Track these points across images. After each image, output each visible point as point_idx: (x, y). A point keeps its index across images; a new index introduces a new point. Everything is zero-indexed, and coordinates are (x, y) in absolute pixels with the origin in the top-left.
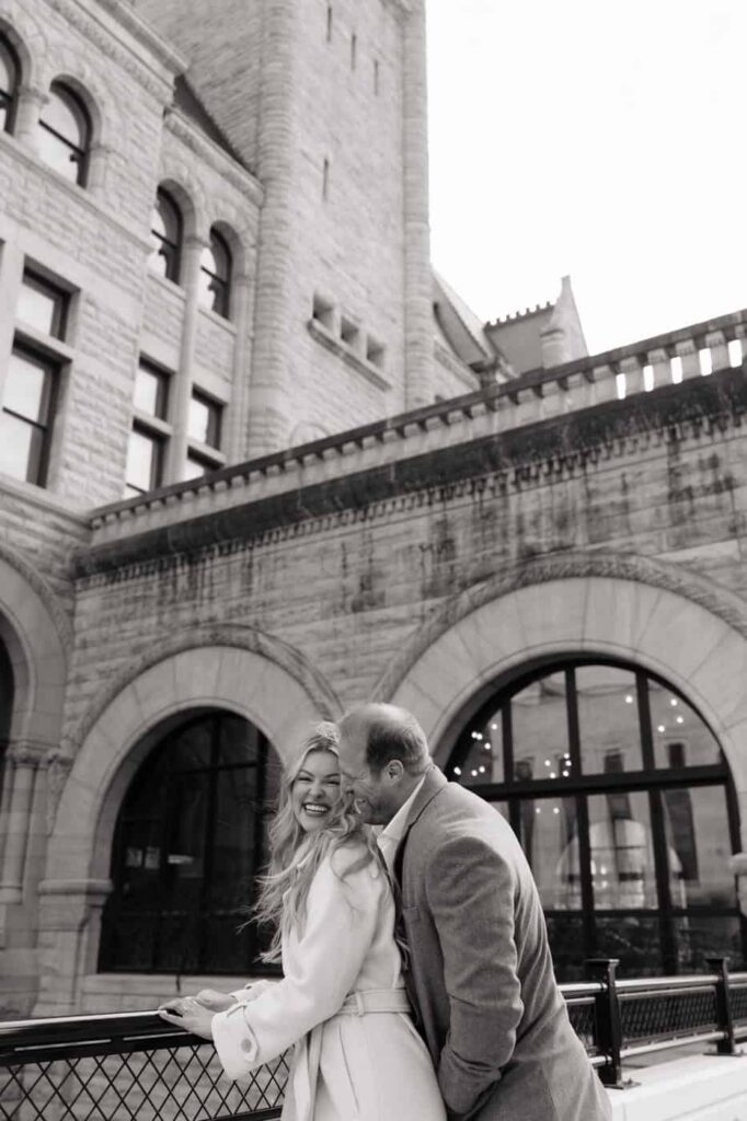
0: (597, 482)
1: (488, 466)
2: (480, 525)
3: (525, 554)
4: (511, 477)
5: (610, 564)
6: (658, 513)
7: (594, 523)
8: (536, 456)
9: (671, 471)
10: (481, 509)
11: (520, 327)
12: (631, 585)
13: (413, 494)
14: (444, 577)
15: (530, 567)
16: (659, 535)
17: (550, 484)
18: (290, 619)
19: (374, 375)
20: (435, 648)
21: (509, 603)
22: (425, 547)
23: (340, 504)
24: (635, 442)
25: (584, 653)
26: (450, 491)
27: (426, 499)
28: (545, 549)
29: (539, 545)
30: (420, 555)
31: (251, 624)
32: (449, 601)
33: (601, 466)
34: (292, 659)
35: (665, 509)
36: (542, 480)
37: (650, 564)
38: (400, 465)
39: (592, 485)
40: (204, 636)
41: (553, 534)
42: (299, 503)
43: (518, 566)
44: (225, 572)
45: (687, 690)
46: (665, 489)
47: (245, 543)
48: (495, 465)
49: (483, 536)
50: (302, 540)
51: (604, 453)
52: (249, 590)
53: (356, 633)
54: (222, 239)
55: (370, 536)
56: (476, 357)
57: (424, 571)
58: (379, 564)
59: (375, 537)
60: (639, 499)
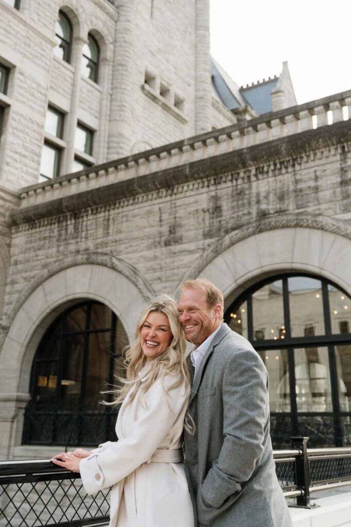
0: (301, 175)
1: (240, 165)
2: (236, 198)
3: (260, 215)
4: (253, 172)
5: (308, 220)
6: (334, 192)
7: (299, 197)
8: (267, 160)
9: (342, 169)
10: (237, 190)
11: (259, 89)
12: (320, 232)
13: (199, 181)
14: (215, 227)
15: (263, 222)
16: (335, 205)
17: (275, 176)
18: (130, 249)
19: (178, 115)
20: (210, 267)
21: (252, 241)
22: (205, 210)
23: (158, 186)
24: (322, 153)
25: (292, 269)
26: (219, 179)
27: (206, 184)
28: (272, 212)
29: (268, 209)
30: (203, 214)
31: (108, 252)
32: (218, 241)
33: (303, 166)
34: (132, 272)
35: (338, 190)
36: (270, 174)
37: (330, 221)
38: (192, 165)
39: (298, 177)
40: (82, 259)
41: (276, 204)
42: (135, 185)
43: (256, 221)
44: (94, 224)
46: (339, 179)
47: (105, 207)
48: (244, 165)
49: (237, 204)
50: (137, 206)
51: (305, 159)
52: (108, 233)
53: (166, 258)
54: (95, 39)
55: (175, 204)
56: (235, 106)
57: (204, 223)
58: (180, 219)
59: (177, 205)
60: (324, 185)
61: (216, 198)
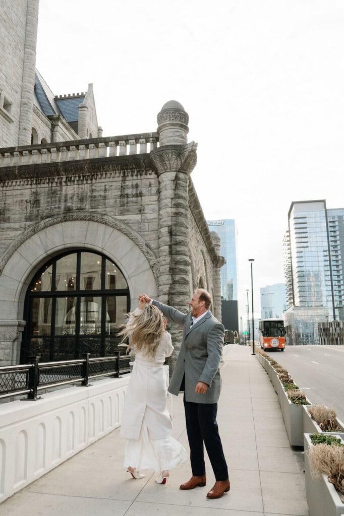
0: (96, 186)
1: (55, 173)
2: (50, 196)
3: (66, 209)
4: (64, 179)
5: (97, 217)
6: (116, 201)
7: (93, 201)
8: (74, 173)
9: (122, 187)
10: (51, 190)
12: (104, 225)
13: (25, 180)
14: (34, 214)
15: (68, 214)
16: (116, 209)
17: (79, 184)
20: (29, 241)
21: (59, 226)
22: (28, 201)
24: (111, 174)
25: (84, 248)
26: (40, 181)
27: (30, 183)
28: (75, 208)
29: (72, 207)
30: (26, 204)
32: (36, 223)
33: (97, 181)
35: (118, 200)
36: (76, 182)
37: (111, 219)
38: (20, 167)
39: (94, 187)
41: (78, 204)
43: (64, 213)
45: (119, 264)
46: (119, 193)
48: (59, 174)
49: (51, 200)
51: (99, 176)
55: (6, 193)
57: (27, 210)
58: (8, 205)
59: (7, 194)
60: (110, 195)
61: (36, 194)
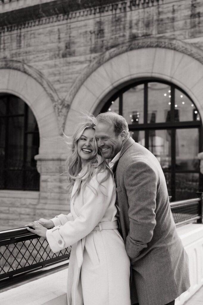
0: (163, 8)
2: (114, 24)
3: (132, 37)
4: (128, 4)
5: (165, 43)
6: (186, 23)
7: (160, 25)
9: (193, 5)
10: (115, 17)
12: (173, 51)
13: (88, 9)
14: (99, 45)
15: (133, 43)
16: (185, 32)
17: (144, 8)
18: (37, 59)
20: (95, 74)
21: (124, 56)
22: (92, 32)
23: (58, 12)
25: (152, 77)
26: (103, 8)
27: (93, 12)
28: (140, 35)
29: (138, 33)
30: (90, 35)
31: (21, 60)
32: (101, 55)
33: (164, 1)
34: (38, 76)
35: (189, 21)
36: (141, 6)
37: (180, 44)
39: (160, 10)
40: (2, 65)
41: (144, 29)
42: (40, 10)
43: (129, 42)
44: (10, 38)
45: (190, 93)
46: (190, 13)
47: (18, 26)
49: (116, 28)
50: (41, 27)
52: (20, 46)
53: (63, 66)
55: (70, 26)
57: (91, 42)
58: (73, 38)
59: (72, 27)
60: (179, 16)
61: (100, 23)
